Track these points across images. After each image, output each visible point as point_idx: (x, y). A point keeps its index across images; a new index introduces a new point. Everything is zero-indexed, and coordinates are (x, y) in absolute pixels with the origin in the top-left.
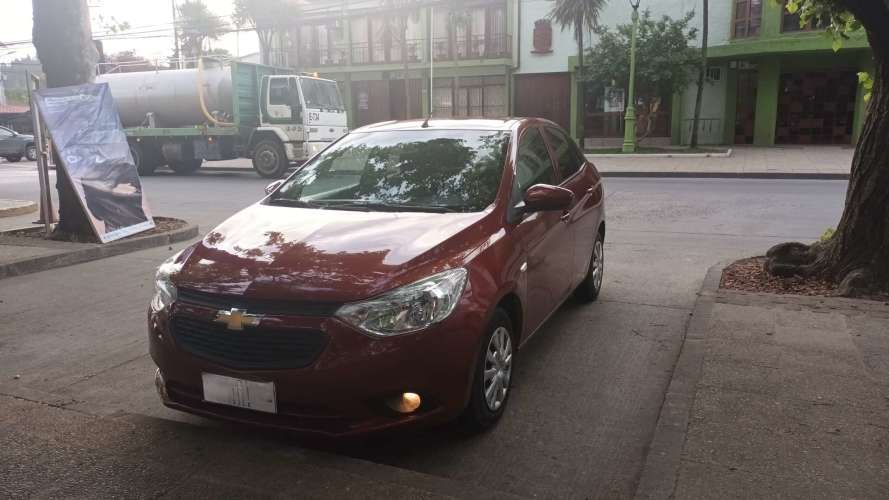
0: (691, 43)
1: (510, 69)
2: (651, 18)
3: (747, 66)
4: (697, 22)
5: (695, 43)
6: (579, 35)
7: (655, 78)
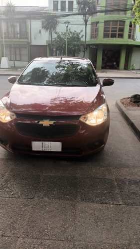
0: (82, 39)
1: (28, 43)
2: (71, 31)
3: (94, 47)
4: (83, 33)
5: (83, 39)
6: (51, 34)
7: (73, 49)
